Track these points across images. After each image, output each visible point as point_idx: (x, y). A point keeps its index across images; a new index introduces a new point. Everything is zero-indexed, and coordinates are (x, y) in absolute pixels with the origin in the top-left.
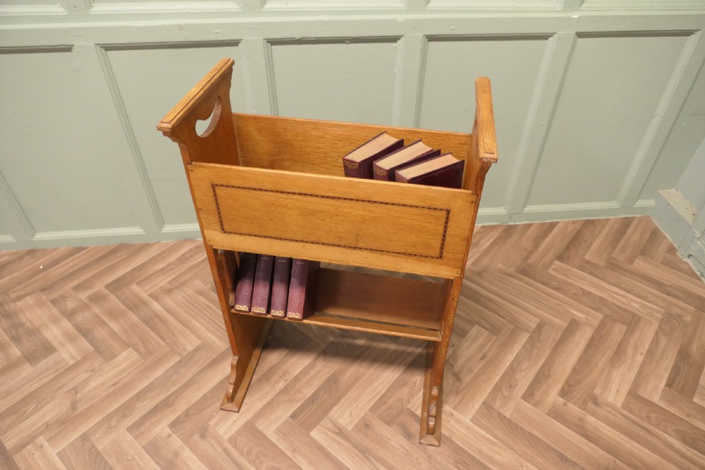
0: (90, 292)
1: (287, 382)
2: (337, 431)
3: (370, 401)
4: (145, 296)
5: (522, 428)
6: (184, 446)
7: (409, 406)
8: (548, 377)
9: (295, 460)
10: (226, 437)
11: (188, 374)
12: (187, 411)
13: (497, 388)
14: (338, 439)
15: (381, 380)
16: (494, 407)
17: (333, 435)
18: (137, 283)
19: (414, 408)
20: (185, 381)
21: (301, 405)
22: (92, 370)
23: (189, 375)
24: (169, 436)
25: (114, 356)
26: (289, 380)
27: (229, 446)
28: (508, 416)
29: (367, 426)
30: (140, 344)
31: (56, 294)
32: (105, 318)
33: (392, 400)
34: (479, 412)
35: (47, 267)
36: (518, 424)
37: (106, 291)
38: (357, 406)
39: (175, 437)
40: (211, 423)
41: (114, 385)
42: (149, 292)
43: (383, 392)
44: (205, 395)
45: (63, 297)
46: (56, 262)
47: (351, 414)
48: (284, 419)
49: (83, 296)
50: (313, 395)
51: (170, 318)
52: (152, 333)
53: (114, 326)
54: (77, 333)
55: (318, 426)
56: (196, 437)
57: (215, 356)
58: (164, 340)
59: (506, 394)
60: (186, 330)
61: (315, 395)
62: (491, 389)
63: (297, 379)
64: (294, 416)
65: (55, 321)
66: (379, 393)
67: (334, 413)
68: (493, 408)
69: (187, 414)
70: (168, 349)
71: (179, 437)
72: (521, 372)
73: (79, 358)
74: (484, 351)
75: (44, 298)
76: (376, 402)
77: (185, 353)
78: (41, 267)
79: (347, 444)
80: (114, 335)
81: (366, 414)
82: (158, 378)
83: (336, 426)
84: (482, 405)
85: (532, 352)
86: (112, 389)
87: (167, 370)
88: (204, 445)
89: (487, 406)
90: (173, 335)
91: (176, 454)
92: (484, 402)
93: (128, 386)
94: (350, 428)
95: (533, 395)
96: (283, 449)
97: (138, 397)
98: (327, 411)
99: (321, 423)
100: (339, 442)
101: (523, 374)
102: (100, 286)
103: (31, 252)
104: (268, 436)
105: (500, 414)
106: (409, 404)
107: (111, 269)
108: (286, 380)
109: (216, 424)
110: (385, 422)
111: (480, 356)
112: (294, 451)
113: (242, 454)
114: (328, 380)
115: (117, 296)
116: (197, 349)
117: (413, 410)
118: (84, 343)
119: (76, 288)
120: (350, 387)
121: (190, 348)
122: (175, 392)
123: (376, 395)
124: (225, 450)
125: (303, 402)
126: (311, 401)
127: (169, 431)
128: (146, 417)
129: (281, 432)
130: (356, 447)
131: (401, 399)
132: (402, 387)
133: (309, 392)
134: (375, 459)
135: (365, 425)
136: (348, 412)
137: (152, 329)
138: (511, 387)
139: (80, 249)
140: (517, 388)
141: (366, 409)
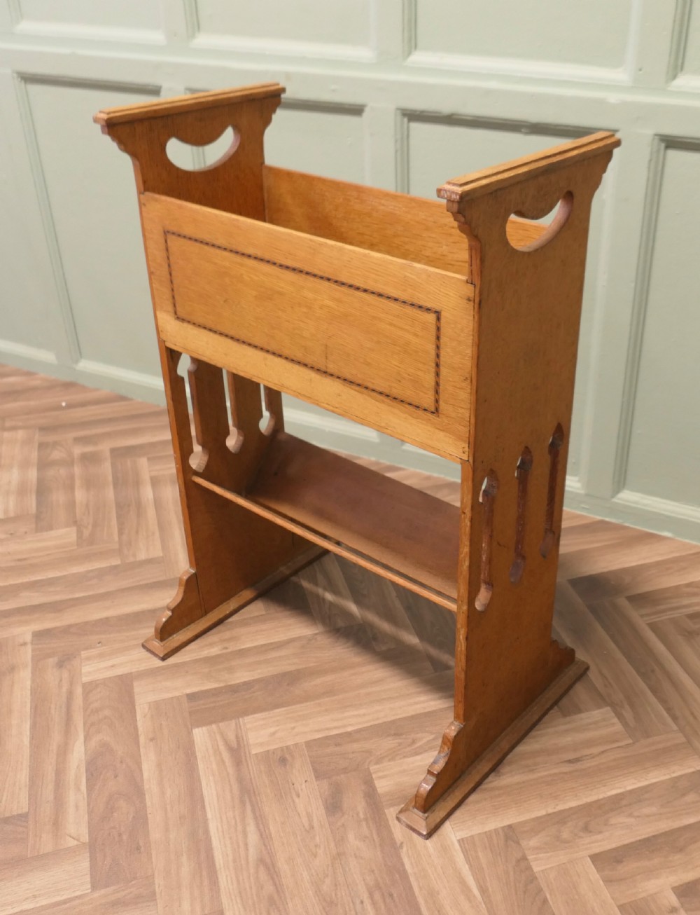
0: (89, 449)
1: (224, 651)
2: (234, 744)
3: (318, 731)
4: (146, 476)
5: (545, 901)
6: (30, 664)
7: (373, 768)
8: (681, 850)
9: (142, 750)
10: (85, 679)
11: (112, 585)
12: (70, 626)
13: (560, 818)
14: (226, 756)
15: (362, 711)
16: (524, 843)
17: (222, 748)
18: (149, 459)
19: (380, 774)
20: (102, 591)
21: (215, 689)
22: (11, 534)
23: (112, 588)
24: (25, 644)
25: (51, 528)
26: (229, 650)
27: (79, 691)
28: (536, 869)
29: (283, 761)
30: (90, 527)
31: (51, 438)
32: (78, 483)
33: (356, 746)
34: (488, 835)
35: (69, 406)
36: (545, 889)
37: (108, 454)
38: (293, 728)
39: (29, 648)
40: (84, 654)
41: (19, 560)
42: (154, 474)
43: (350, 729)
44: (107, 618)
45: (55, 444)
46: (83, 404)
47: (274, 734)
48: (177, 694)
49: (78, 451)
50: (245, 683)
51: (151, 513)
52: (114, 522)
53: (80, 495)
54: (34, 488)
55: (214, 726)
56: (52, 661)
57: (161, 579)
58: (121, 532)
59: (565, 835)
60: (157, 534)
61: (248, 685)
62: (543, 813)
63: (242, 653)
64: (191, 697)
65: (25, 465)
66: (344, 726)
67: (249, 721)
68: (518, 843)
69: (66, 630)
70: (116, 546)
71: (33, 651)
72: (630, 815)
73: (12, 514)
74: (586, 752)
75: (37, 437)
76: (327, 738)
77: (131, 559)
78: (64, 404)
79: (231, 770)
80: (71, 504)
81: (296, 745)
82: (74, 574)
83: (237, 737)
84: (503, 828)
85: (684, 795)
86: (13, 564)
87: (92, 571)
88: (52, 676)
89: (510, 834)
90: (137, 532)
91: (13, 669)
92: (510, 826)
93: (34, 567)
94: (254, 752)
95: (620, 862)
96: (140, 729)
97: (32, 586)
98: (245, 713)
99: (221, 724)
100: (223, 762)
101: (632, 820)
102: (105, 447)
103: (69, 386)
104: (137, 704)
105: (524, 858)
106: (377, 763)
107: (134, 432)
108: (226, 648)
109: (88, 659)
110: (315, 771)
111: (571, 756)
112: (152, 740)
113: (85, 710)
114: (284, 674)
115: (113, 465)
116: (150, 561)
117: (374, 776)
118: (32, 502)
119: (78, 440)
120: (306, 698)
121: (142, 556)
122: (77, 599)
123: (335, 728)
124: (70, 694)
125: (222, 685)
126: (233, 689)
127: (28, 638)
128: (20, 611)
129: (158, 709)
130: (240, 780)
131: (369, 752)
132: (388, 736)
133: (242, 676)
134: (254, 812)
135: (281, 759)
136: (272, 730)
137: (119, 517)
138: (586, 829)
139: (122, 398)
140: (599, 837)
141: (301, 740)
